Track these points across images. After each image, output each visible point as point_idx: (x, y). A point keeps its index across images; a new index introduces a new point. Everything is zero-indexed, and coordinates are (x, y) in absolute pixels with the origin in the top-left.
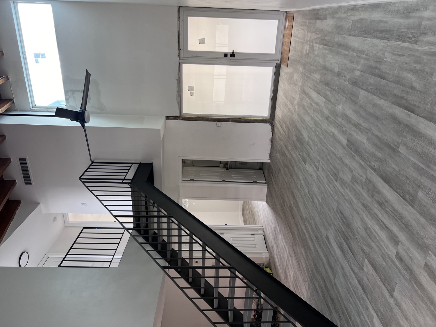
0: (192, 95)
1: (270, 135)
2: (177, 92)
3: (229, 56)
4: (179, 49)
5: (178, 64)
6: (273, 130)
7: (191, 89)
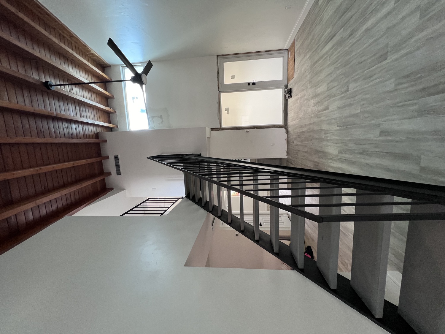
0: (228, 113)
1: (285, 136)
2: (218, 111)
3: (251, 84)
4: (219, 83)
5: (218, 92)
6: (287, 132)
7: (227, 109)
